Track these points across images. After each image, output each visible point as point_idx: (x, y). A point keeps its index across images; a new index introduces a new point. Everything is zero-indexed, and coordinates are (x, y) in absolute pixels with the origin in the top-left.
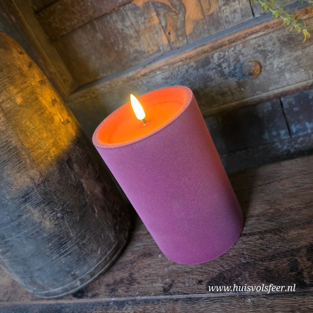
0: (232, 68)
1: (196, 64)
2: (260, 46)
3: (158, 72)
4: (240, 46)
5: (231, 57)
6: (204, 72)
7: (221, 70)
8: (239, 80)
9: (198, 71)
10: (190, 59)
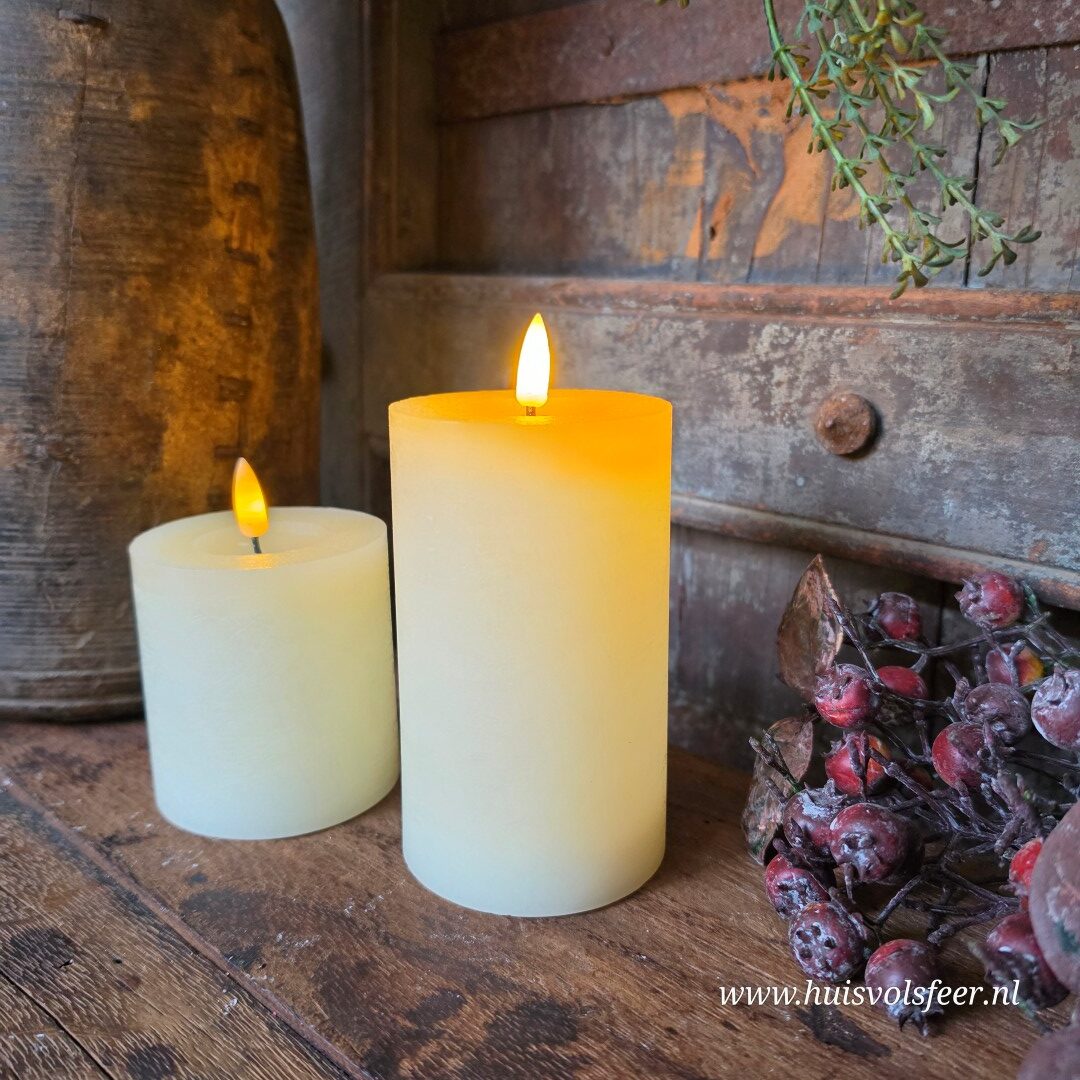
0: (798, 394)
1: (707, 333)
2: (902, 359)
3: (607, 310)
4: (847, 333)
5: (809, 355)
6: (718, 368)
7: (765, 385)
8: (803, 443)
9: (703, 356)
10: (701, 308)
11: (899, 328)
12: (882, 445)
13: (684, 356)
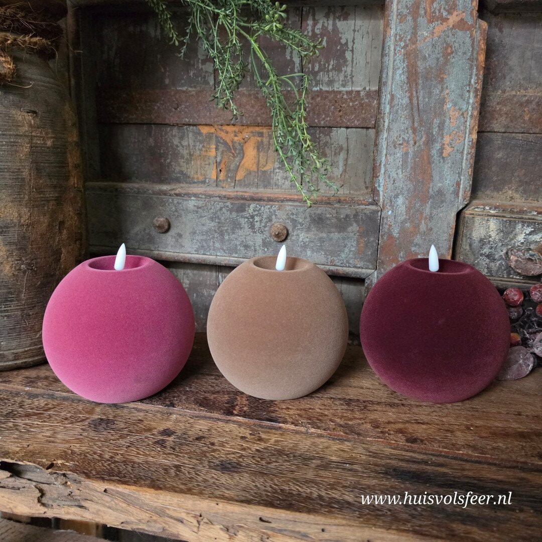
0: (263, 224)
1: (232, 206)
2: (293, 214)
3: (193, 198)
4: (277, 207)
5: (265, 213)
6: (236, 217)
7: (252, 222)
8: (266, 238)
9: (231, 213)
10: (228, 199)
11: (291, 205)
12: (289, 238)
13: (224, 213)
